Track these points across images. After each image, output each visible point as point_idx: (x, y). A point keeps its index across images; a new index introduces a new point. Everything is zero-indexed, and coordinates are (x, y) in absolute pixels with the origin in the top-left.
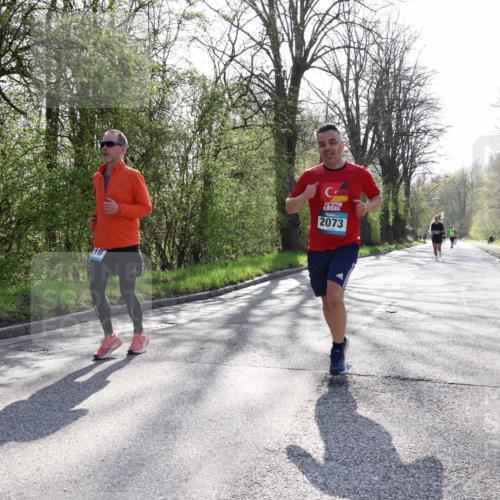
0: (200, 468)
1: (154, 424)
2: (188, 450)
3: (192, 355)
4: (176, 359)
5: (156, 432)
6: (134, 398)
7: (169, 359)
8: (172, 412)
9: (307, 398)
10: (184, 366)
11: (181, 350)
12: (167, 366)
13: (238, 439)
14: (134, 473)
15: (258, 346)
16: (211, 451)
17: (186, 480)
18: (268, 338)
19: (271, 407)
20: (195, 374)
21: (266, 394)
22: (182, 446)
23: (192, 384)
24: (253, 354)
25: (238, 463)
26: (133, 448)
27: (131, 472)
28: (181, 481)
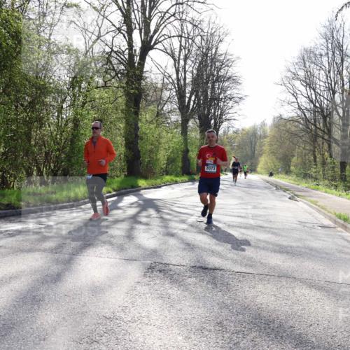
0: (55, 330)
1: (24, 297)
2: (48, 317)
3: (57, 248)
4: (45, 250)
5: (25, 303)
6: (12, 278)
7: (39, 250)
8: (38, 289)
9: (136, 280)
10: (50, 256)
11: (49, 244)
12: (37, 255)
13: (85, 309)
14: (6, 334)
15: (104, 242)
16: (64, 318)
17: (44, 339)
18: (112, 237)
19: (110, 286)
20: (57, 262)
21: (107, 277)
22: (43, 314)
23: (55, 269)
24: (100, 248)
25: (83, 327)
26: (7, 315)
27: (3, 334)
28: (40, 340)
